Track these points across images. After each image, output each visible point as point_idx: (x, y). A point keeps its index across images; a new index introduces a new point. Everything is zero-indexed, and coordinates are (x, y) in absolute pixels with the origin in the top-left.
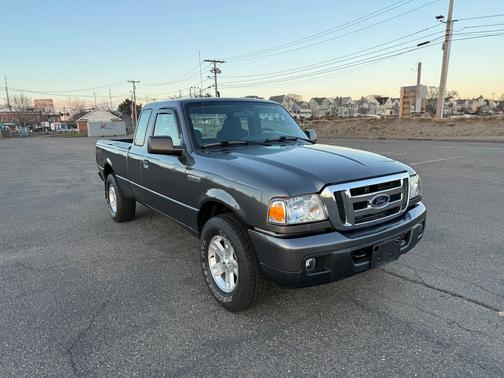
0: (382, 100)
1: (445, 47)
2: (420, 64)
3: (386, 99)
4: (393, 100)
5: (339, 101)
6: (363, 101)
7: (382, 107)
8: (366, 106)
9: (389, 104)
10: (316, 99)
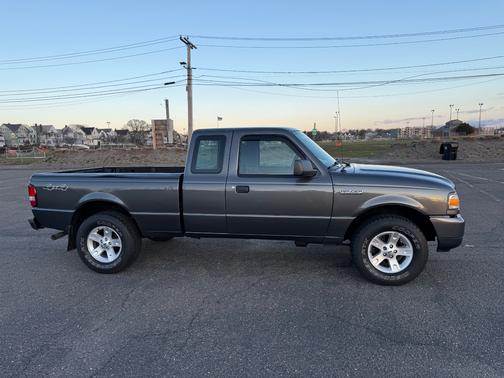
0: (88, 131)
1: (189, 89)
2: (167, 101)
3: (93, 129)
4: (99, 131)
5: (40, 129)
6: (67, 130)
7: (89, 137)
8: (71, 135)
9: (94, 134)
10: (9, 125)
